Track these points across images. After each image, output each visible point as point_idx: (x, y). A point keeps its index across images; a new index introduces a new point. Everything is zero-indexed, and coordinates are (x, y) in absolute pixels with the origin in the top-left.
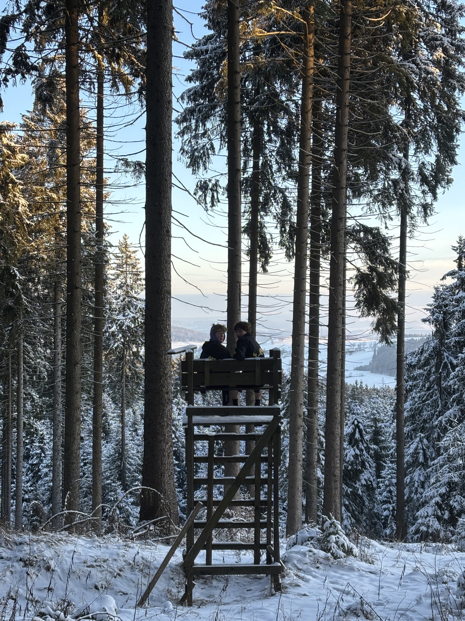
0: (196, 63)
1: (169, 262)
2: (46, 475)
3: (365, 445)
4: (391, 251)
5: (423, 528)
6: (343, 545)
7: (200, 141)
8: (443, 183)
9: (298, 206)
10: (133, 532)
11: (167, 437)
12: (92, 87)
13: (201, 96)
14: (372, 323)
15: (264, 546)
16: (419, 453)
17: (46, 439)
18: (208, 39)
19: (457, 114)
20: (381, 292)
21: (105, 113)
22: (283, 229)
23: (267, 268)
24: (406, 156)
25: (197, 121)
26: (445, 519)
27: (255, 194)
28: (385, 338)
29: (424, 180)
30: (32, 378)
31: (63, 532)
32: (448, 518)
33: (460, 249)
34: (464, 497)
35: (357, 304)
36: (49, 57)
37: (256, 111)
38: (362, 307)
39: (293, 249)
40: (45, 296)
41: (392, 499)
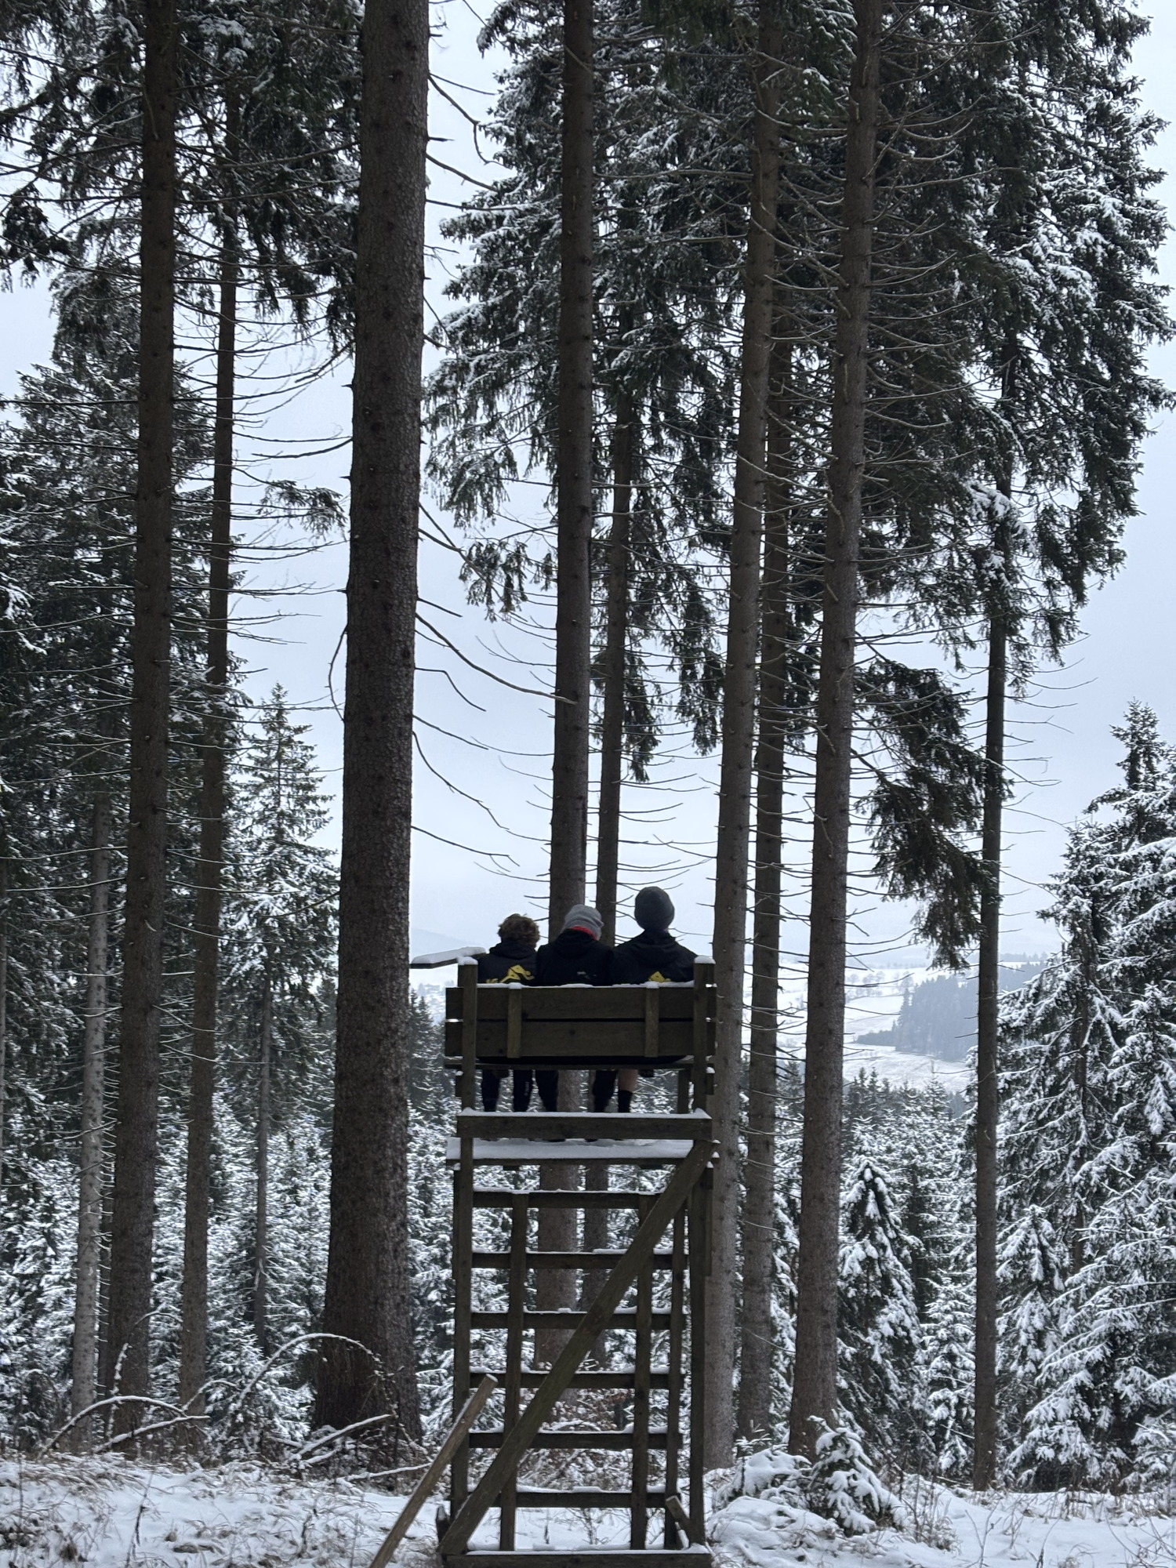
0: (472, 248)
1: (406, 734)
2: (58, 1304)
3: (892, 1234)
4: (966, 732)
5: (1046, 1452)
6: (868, 1497)
7: (478, 445)
8: (1099, 561)
9: (733, 611)
10: (298, 1456)
11: (391, 1201)
12: (206, 300)
13: (484, 333)
14: (917, 917)
15: (657, 1500)
16: (1031, 1255)
17: (58, 1211)
18: (503, 191)
19: (1136, 389)
20: (940, 836)
21: (240, 365)
22: (689, 672)
23: (647, 769)
24: (1005, 488)
25: (472, 395)
26: (1100, 1430)
27: (619, 578)
28: (949, 957)
29: (1050, 553)
30: (26, 1051)
31: (110, 1455)
32: (1110, 1427)
33: (1134, 735)
34: (1150, 1371)
35: (878, 865)
36: (99, 217)
37: (622, 370)
38: (890, 875)
39: (714, 723)
40: (69, 839)
41: (955, 1376)
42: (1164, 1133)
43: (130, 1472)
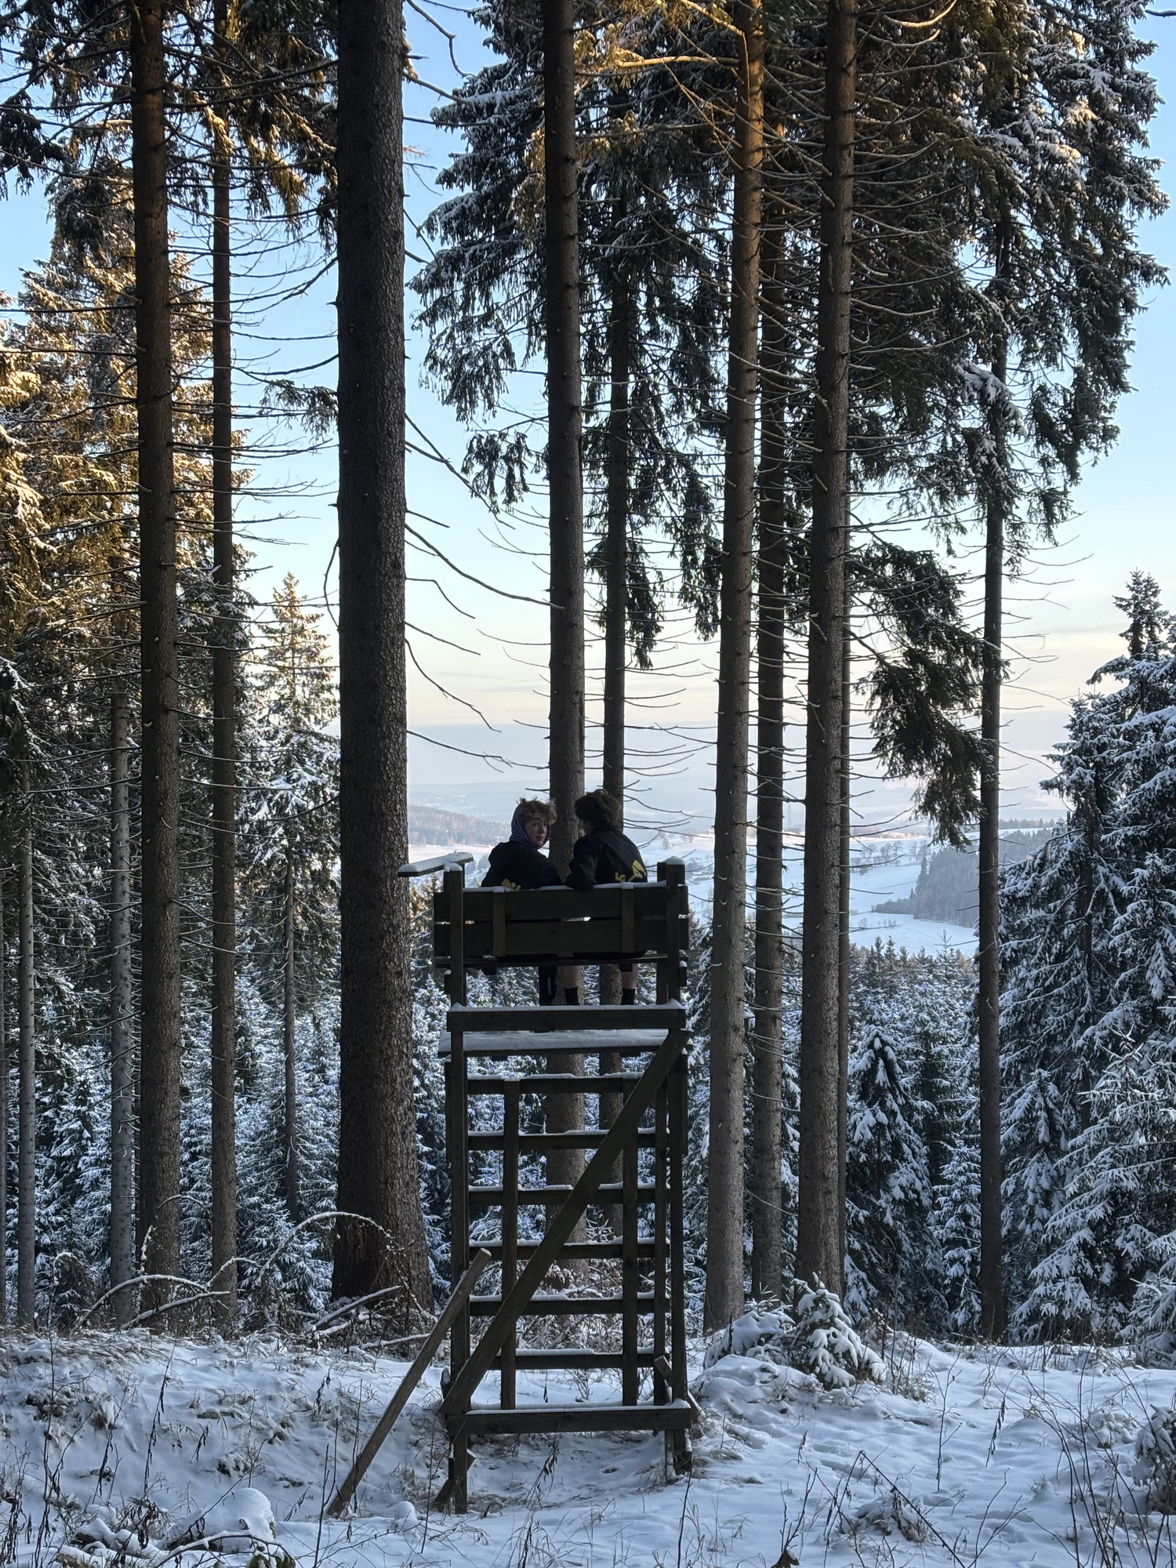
0: (463, 137)
1: (399, 642)
2: (95, 1184)
3: (901, 1101)
4: (963, 612)
5: (1050, 1308)
6: (847, 1354)
7: (475, 337)
8: (1094, 438)
9: (728, 499)
10: (314, 1328)
11: (398, 1087)
12: (200, 200)
13: (477, 222)
14: (917, 794)
15: (646, 1360)
16: (1037, 1118)
17: (93, 1095)
18: (493, 77)
19: (1128, 264)
20: (938, 714)
21: (235, 265)
22: (690, 558)
23: (651, 656)
24: (999, 371)
25: (468, 286)
26: (1104, 1285)
27: (617, 469)
28: (948, 831)
29: (1045, 430)
30: (55, 940)
31: (136, 1330)
32: (1112, 1283)
33: (1136, 606)
34: (1151, 1229)
35: (878, 745)
36: (90, 123)
37: (617, 258)
38: (890, 754)
39: (716, 608)
40: (88, 733)
41: (970, 1236)
42: (1164, 999)
43: (156, 1346)
